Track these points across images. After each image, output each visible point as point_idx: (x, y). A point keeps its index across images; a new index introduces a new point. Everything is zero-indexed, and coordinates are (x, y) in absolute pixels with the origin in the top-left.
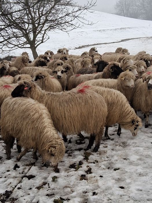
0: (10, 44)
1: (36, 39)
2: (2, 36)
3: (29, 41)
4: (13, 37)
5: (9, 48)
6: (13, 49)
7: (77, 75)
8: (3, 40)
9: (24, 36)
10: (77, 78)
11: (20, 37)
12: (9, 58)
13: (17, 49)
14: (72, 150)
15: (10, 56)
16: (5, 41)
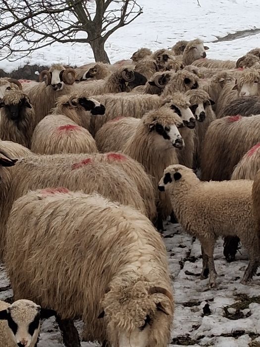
0: (32, 33)
1: (105, 16)
2: (10, 10)
3: (84, 23)
4: (39, 13)
5: (29, 41)
6: (40, 44)
7: (232, 117)
8: (11, 21)
9: (70, 7)
10: (231, 126)
11: (59, 11)
12: (28, 72)
13: (50, 44)
14: (213, 336)
15: (31, 64)
16: (16, 23)
